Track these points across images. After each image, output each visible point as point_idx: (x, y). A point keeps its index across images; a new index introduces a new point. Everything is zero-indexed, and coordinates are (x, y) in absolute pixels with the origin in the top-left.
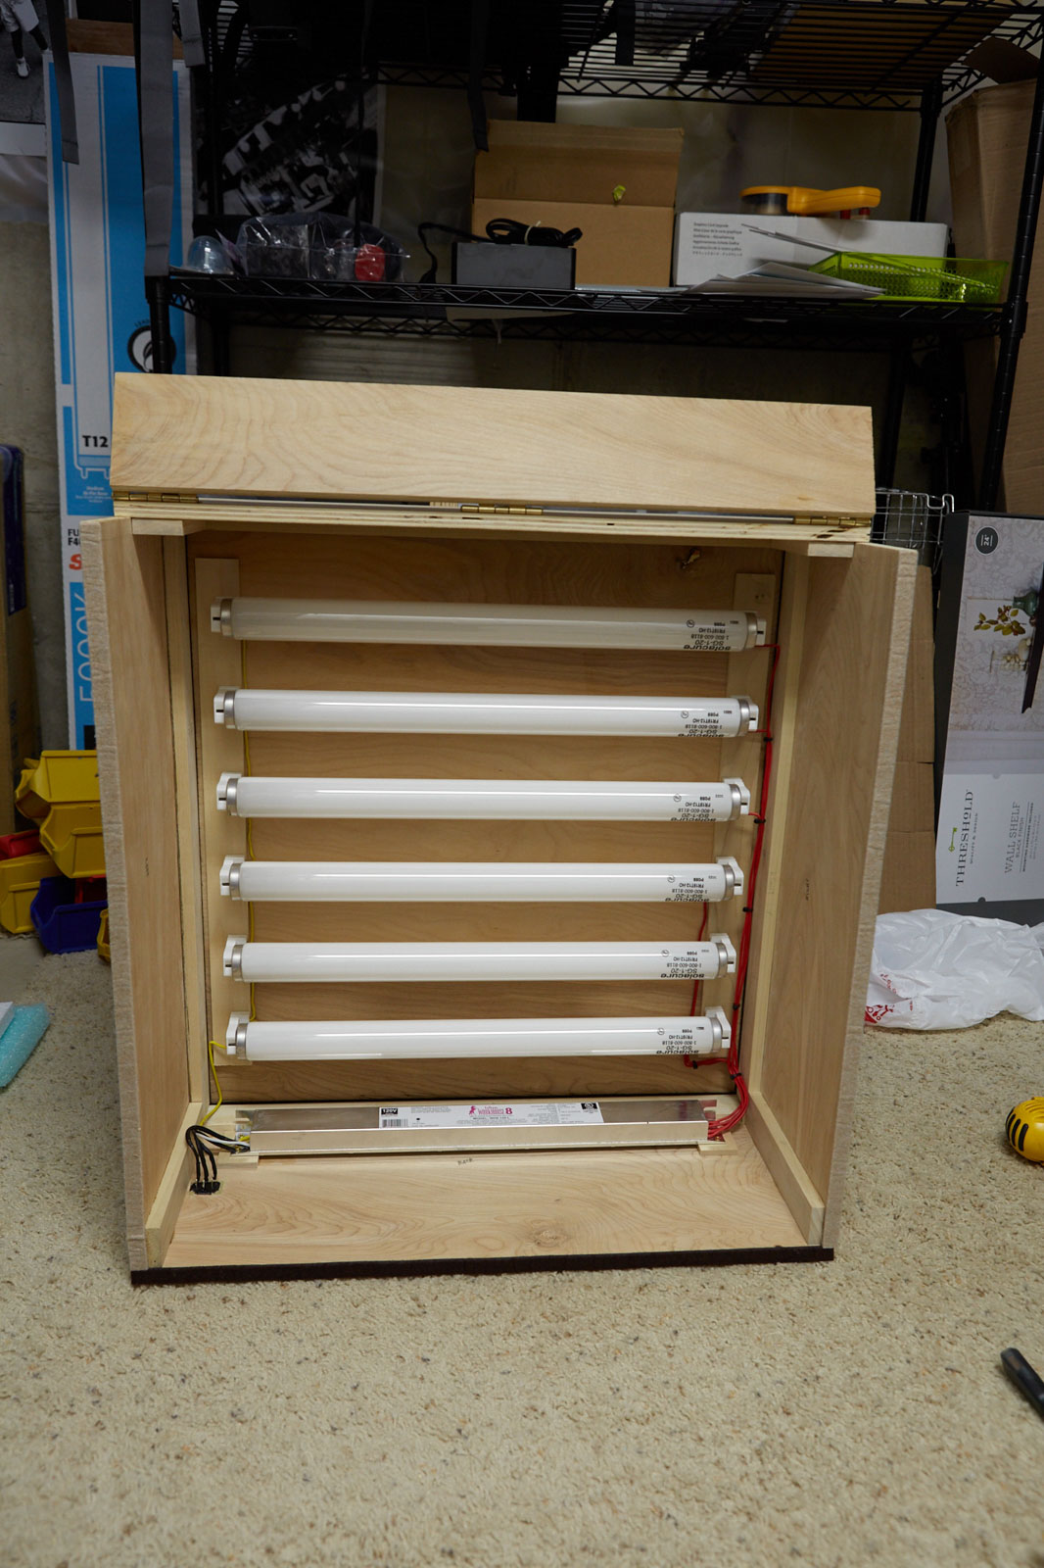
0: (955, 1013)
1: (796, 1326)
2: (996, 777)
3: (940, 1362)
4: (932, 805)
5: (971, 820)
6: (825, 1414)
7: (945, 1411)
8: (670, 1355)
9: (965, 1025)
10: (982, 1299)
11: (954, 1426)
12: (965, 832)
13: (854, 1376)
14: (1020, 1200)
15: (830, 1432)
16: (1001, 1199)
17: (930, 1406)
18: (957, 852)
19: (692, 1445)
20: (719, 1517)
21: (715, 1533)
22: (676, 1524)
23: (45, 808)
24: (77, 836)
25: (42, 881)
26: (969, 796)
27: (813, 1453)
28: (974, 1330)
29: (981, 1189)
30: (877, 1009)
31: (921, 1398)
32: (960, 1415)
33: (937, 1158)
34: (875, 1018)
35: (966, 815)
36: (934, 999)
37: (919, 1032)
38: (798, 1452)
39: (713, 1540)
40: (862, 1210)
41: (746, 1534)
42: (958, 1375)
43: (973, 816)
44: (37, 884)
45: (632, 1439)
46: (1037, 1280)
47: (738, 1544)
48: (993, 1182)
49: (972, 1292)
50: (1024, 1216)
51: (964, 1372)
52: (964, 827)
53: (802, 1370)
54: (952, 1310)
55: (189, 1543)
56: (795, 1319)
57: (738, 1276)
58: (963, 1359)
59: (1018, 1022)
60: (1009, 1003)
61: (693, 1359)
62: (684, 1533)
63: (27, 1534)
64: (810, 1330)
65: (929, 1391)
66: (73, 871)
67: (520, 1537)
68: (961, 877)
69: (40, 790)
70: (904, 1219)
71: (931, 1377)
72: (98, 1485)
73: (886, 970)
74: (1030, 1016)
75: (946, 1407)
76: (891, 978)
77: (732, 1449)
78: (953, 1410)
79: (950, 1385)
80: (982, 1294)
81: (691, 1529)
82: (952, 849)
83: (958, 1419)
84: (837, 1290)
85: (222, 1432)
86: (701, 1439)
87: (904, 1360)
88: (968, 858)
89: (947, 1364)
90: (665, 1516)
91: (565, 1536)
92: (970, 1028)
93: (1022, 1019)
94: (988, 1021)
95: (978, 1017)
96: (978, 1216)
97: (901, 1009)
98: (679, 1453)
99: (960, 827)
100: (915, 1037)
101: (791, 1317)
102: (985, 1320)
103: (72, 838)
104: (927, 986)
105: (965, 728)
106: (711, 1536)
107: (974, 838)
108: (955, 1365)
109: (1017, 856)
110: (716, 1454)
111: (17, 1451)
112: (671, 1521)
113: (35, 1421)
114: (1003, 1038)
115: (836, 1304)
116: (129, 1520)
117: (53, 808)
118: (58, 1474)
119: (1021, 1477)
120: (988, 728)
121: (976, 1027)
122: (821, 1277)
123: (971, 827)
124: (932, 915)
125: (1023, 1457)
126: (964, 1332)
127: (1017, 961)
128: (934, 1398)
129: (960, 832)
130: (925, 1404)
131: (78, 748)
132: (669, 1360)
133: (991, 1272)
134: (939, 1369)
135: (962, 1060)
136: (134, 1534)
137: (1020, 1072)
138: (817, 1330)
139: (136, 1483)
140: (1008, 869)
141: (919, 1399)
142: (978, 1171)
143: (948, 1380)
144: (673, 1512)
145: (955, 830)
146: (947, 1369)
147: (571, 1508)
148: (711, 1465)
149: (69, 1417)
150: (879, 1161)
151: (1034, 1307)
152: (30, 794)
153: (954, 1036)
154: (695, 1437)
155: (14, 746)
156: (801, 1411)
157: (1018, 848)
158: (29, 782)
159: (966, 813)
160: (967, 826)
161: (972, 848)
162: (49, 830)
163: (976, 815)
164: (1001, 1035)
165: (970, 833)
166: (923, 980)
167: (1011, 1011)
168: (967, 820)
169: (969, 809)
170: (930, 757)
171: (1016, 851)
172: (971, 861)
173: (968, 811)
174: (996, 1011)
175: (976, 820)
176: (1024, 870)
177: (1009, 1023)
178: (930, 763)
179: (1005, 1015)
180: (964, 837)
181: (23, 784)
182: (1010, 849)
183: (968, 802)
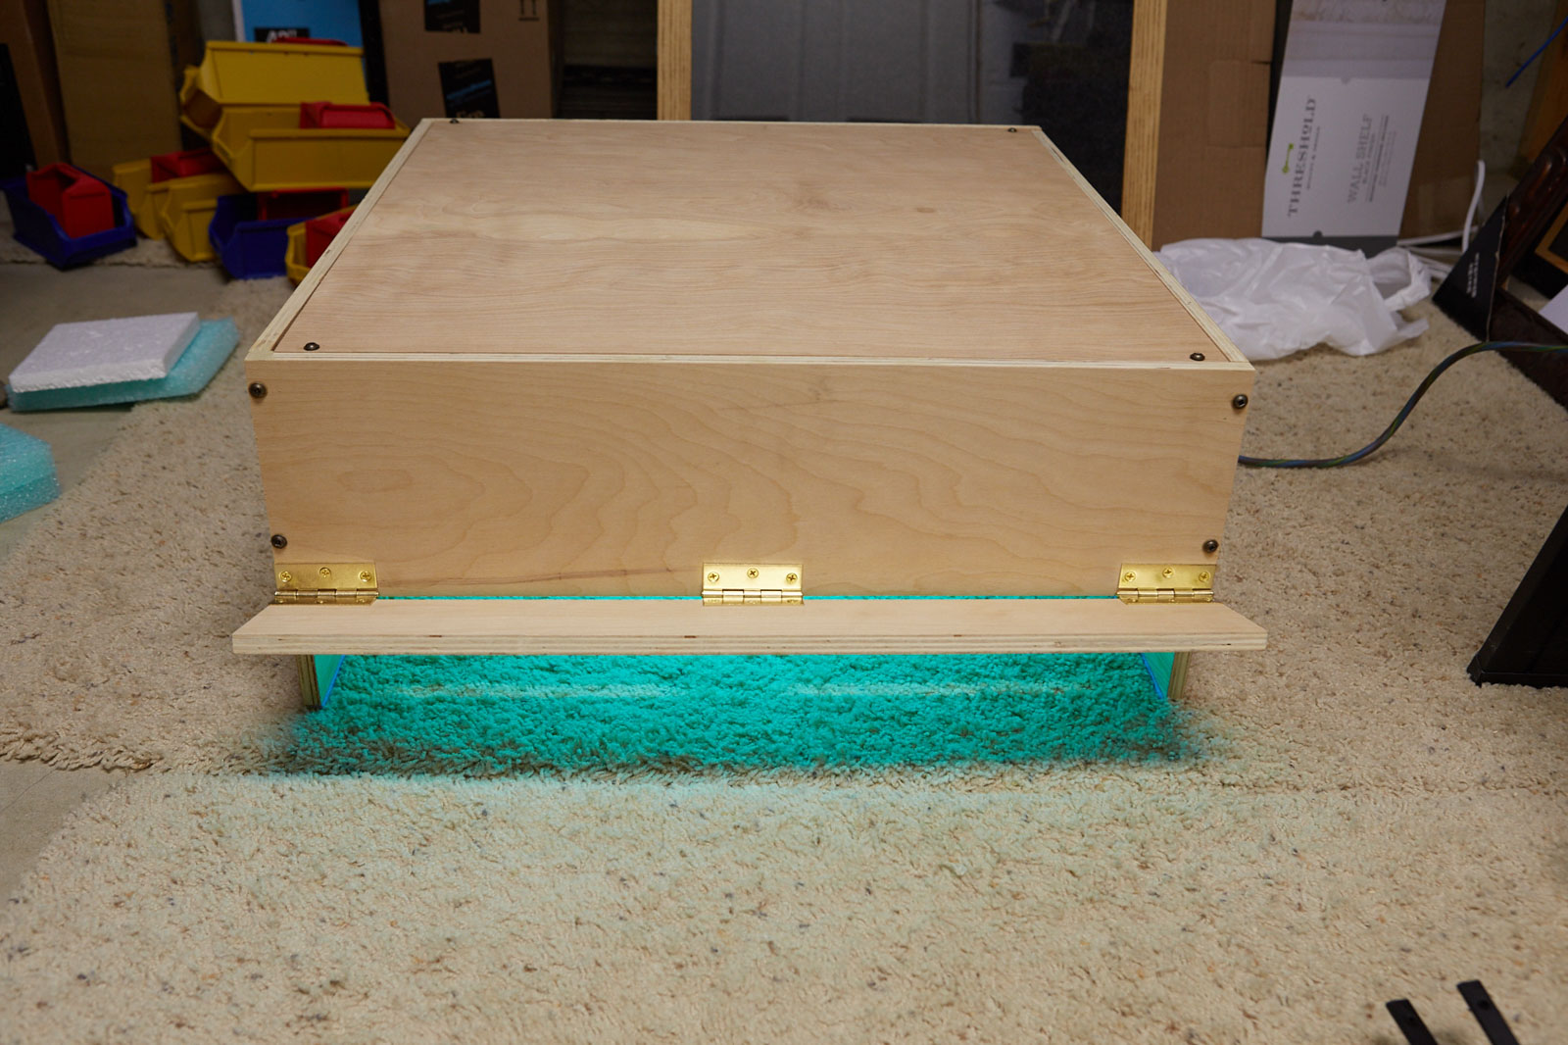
0: (1264, 341)
2: (1346, 81)
4: (1265, 114)
5: (1312, 135)
9: (1273, 356)
12: (1303, 150)
14: (1300, 508)
16: (1280, 506)
18: (1292, 174)
23: (215, 112)
24: (256, 139)
25: (220, 199)
26: (1311, 105)
29: (1259, 498)
35: (1306, 129)
43: (1314, 130)
44: (213, 203)
46: (1301, 571)
48: (1275, 493)
50: (1301, 521)
52: (1302, 143)
59: (1338, 358)
60: (1328, 333)
66: (254, 182)
68: (1295, 206)
69: (209, 87)
74: (1353, 350)
80: (1240, 580)
82: (1286, 169)
88: (1304, 182)
92: (1281, 360)
93: (1343, 354)
94: (1300, 355)
95: (1289, 346)
96: (1251, 519)
99: (1297, 142)
102: (1239, 599)
103: (250, 143)
104: (1234, 314)
105: (1311, 17)
107: (1313, 157)
109: (1365, 182)
114: (1318, 372)
117: (226, 111)
119: (1243, 713)
120: (1341, 18)
121: (1288, 359)
123: (1310, 143)
124: (1253, 245)
125: (1252, 700)
127: (1342, 287)
129: (1296, 151)
131: (248, 39)
133: (1254, 564)
135: (1266, 390)
137: (1329, 402)
140: (1352, 197)
142: (1260, 483)
145: (1291, 146)
151: (1293, 591)
152: (198, 94)
155: (174, 51)
157: (1366, 172)
158: (196, 80)
159: (1306, 126)
160: (1307, 143)
161: (1311, 169)
162: (223, 136)
163: (1318, 129)
164: (1315, 368)
165: (1310, 152)
166: (1234, 308)
167: (1331, 344)
168: (1307, 135)
169: (1311, 121)
170: (1267, 55)
171: (1364, 175)
172: (1308, 187)
173: (1309, 124)
174: (1312, 342)
175: (1318, 135)
176: (1371, 199)
177: (1328, 358)
178: (1266, 63)
179: (1322, 348)
180: (1302, 157)
181: (188, 84)
182: (1356, 173)
183: (1310, 112)
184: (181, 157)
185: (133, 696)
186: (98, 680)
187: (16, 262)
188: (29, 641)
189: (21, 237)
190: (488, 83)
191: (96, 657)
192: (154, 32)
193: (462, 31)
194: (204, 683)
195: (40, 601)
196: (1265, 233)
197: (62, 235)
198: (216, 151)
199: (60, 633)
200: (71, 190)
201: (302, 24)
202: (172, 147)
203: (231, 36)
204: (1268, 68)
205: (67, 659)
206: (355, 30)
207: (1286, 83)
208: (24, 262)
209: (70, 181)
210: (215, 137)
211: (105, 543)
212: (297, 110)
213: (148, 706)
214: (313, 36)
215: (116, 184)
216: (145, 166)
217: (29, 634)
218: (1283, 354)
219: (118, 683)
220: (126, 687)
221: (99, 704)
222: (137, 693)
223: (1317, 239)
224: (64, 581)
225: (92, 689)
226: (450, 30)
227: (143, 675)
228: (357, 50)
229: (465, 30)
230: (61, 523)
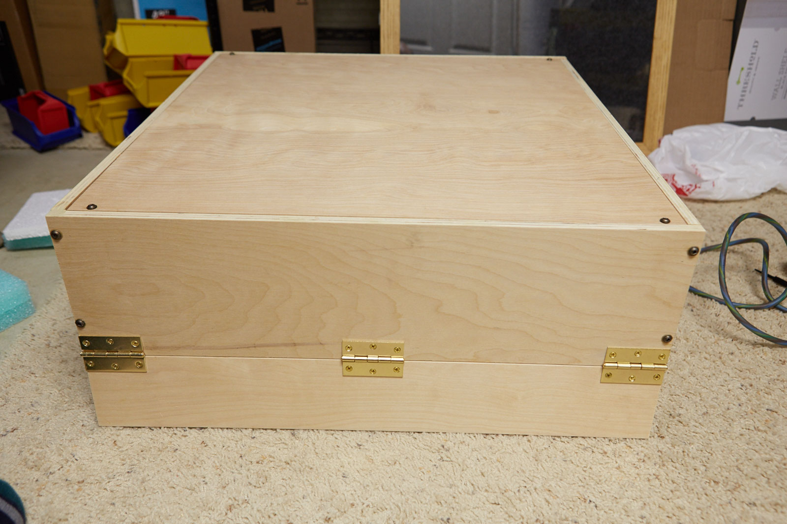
0: (742, 189)
2: (777, 30)
3: (762, 405)
4: (729, 51)
5: (755, 62)
6: (688, 438)
7: (770, 437)
9: (747, 197)
10: (784, 366)
11: (778, 446)
12: (749, 71)
13: (704, 414)
15: (692, 449)
17: (759, 433)
18: (742, 85)
19: (600, 456)
20: (625, 501)
21: (623, 512)
22: (596, 507)
23: (124, 61)
24: (149, 77)
25: (130, 111)
26: (756, 44)
27: (683, 462)
28: (782, 386)
30: (689, 187)
31: (752, 428)
32: (780, 439)
33: (739, 279)
34: (687, 193)
35: (752, 59)
36: (729, 180)
37: (716, 202)
38: (672, 461)
39: (622, 516)
40: (692, 311)
41: (644, 513)
42: (775, 413)
43: (756, 59)
44: (125, 113)
45: (559, 452)
47: (641, 520)
49: (777, 362)
51: (779, 412)
52: (749, 66)
53: (668, 410)
54: (764, 373)
55: (272, 516)
58: (777, 404)
59: (783, 195)
60: (778, 182)
62: (602, 512)
63: (163, 511)
65: (758, 424)
66: (148, 101)
67: (491, 513)
68: (742, 103)
69: (120, 47)
70: (723, 316)
71: (756, 414)
72: (207, 480)
73: (695, 162)
75: (770, 434)
76: (698, 167)
77: (627, 459)
78: (776, 436)
79: (771, 420)
81: (607, 510)
82: (738, 82)
83: (779, 441)
85: (286, 447)
86: (606, 453)
87: (737, 404)
88: (748, 89)
89: (767, 407)
90: (588, 501)
91: (523, 513)
92: (751, 199)
94: (762, 195)
95: (758, 192)
97: (705, 187)
98: (591, 461)
99: (746, 66)
100: (713, 205)
103: (145, 80)
104: (722, 172)
106: (621, 514)
107: (755, 75)
108: (772, 407)
109: (782, 88)
110: (617, 462)
111: (152, 459)
112: (592, 505)
113: (161, 441)
114: (774, 205)
116: (230, 502)
117: (131, 60)
118: (179, 474)
121: (754, 199)
123: (754, 67)
124: (723, 128)
126: (775, 387)
128: (761, 428)
129: (745, 71)
130: (755, 432)
131: (142, 17)
134: (762, 410)
136: (234, 510)
139: (232, 479)
140: (774, 97)
141: (750, 428)
143: (769, 417)
144: (593, 499)
145: (742, 69)
146: (767, 410)
147: (525, 495)
148: (614, 469)
149: (183, 438)
150: (700, 280)
152: (114, 51)
153: (739, 204)
154: (602, 452)
155: (100, 23)
156: (671, 436)
157: (783, 82)
158: (112, 42)
159: (752, 57)
160: (751, 66)
161: (752, 82)
162: (129, 75)
163: (759, 58)
164: (772, 204)
165: (753, 72)
166: (720, 168)
167: (779, 188)
168: (752, 62)
169: (755, 54)
170: (732, 16)
171: (782, 84)
172: (750, 92)
173: (754, 55)
174: (769, 188)
175: (758, 61)
176: (785, 97)
177: (776, 196)
178: (730, 20)
179: (774, 190)
180: (748, 74)
181: (108, 44)
182: (778, 83)
183: (755, 48)
184: (106, 86)
185: (79, 482)
186: (54, 468)
187: (13, 148)
188: (10, 434)
189: (16, 133)
190: (279, 41)
191: (54, 447)
192: (88, 13)
193: (264, 10)
194: (127, 468)
195: (17, 400)
196: (726, 118)
197: (39, 133)
198: (126, 84)
199: (30, 427)
200: (43, 107)
201: (171, 6)
202: (101, 79)
203: (132, 16)
204: (732, 23)
205: (34, 449)
206: (204, 12)
207: (743, 32)
208: (18, 148)
209: (42, 102)
210: (125, 75)
211: (62, 350)
212: (172, 59)
213: (89, 492)
214: (179, 14)
215: (69, 102)
216: (85, 91)
217: (9, 429)
218: (753, 196)
219: (68, 471)
220: (74, 476)
221: (55, 492)
222: (81, 480)
223: (753, 122)
224: (35, 382)
225: (51, 476)
226: (257, 10)
227: (85, 462)
228: (205, 22)
229: (266, 10)
230: (33, 335)
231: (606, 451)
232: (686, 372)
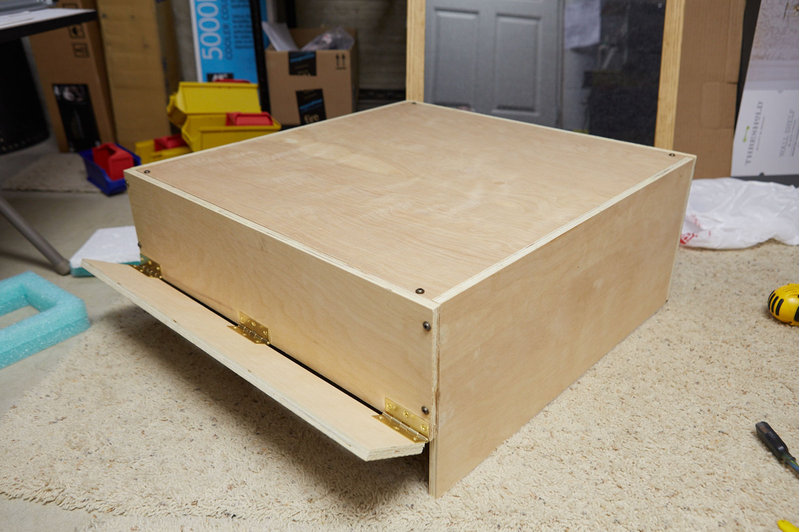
0: (739, 239)
1: (624, 405)
2: (780, 91)
3: (715, 427)
4: (734, 111)
5: (760, 121)
6: (640, 452)
7: (716, 454)
8: (546, 416)
9: (744, 246)
10: (745, 395)
11: (722, 462)
12: (755, 129)
13: (660, 433)
14: (774, 344)
15: (642, 462)
16: (761, 342)
17: (707, 451)
18: (748, 143)
19: (556, 463)
20: (571, 500)
21: (568, 508)
22: (545, 503)
23: (184, 117)
24: (203, 132)
26: (760, 105)
27: (631, 472)
28: (739, 412)
29: (748, 337)
30: (686, 236)
31: (701, 446)
32: (726, 457)
33: (721, 319)
34: (685, 241)
35: (757, 118)
36: (725, 230)
37: (714, 250)
38: (621, 470)
39: (566, 512)
40: (669, 345)
41: (586, 510)
42: (726, 436)
43: (761, 120)
45: (520, 458)
46: (782, 387)
47: (582, 515)
48: (757, 333)
49: (739, 392)
50: (776, 352)
51: (730, 434)
52: (755, 126)
53: (626, 428)
54: (724, 401)
55: (264, 495)
56: (624, 401)
57: (589, 377)
58: (730, 427)
59: (781, 246)
60: (776, 233)
61: (559, 419)
62: (549, 508)
63: (175, 486)
64: (633, 407)
65: (707, 443)
67: (451, 504)
68: (749, 159)
69: (181, 106)
70: (697, 351)
71: (708, 435)
72: (214, 465)
73: (694, 212)
74: (789, 242)
75: (717, 452)
76: (698, 217)
77: (580, 466)
78: (722, 454)
79: (721, 441)
80: (745, 393)
81: (553, 506)
82: (745, 140)
83: (724, 459)
84: (651, 387)
85: (283, 442)
86: (562, 460)
87: (692, 426)
88: (755, 147)
89: (719, 429)
90: (538, 498)
91: (478, 504)
92: (748, 248)
93: (783, 244)
94: (760, 245)
95: (754, 241)
96: (745, 351)
97: (702, 236)
98: (548, 467)
99: (752, 125)
100: (711, 253)
101: (621, 400)
102: (746, 407)
103: (199, 134)
104: (720, 222)
105: (762, 58)
106: (566, 510)
107: (761, 133)
108: (725, 430)
109: (789, 145)
110: (570, 469)
111: (172, 447)
112: (541, 501)
113: (181, 432)
114: (770, 254)
115: (650, 395)
116: (231, 482)
117: (189, 117)
118: (193, 459)
119: (762, 492)
120: (779, 58)
121: (752, 248)
122: (641, 379)
123: (759, 126)
124: (727, 182)
125: (766, 481)
126: (732, 413)
127: (783, 207)
128: (709, 447)
129: (751, 129)
130: (704, 450)
131: (203, 81)
132: (545, 419)
133: (752, 382)
134: (714, 431)
135: (741, 266)
136: (234, 490)
137: (780, 274)
138: (637, 408)
139: (235, 465)
140: (782, 154)
141: (700, 446)
142: (747, 327)
143: (720, 438)
144: (543, 497)
145: (748, 128)
146: (719, 432)
147: (483, 490)
148: (567, 474)
149: (199, 431)
150: (683, 319)
151: (779, 402)
152: (175, 109)
153: (736, 253)
154: (559, 459)
156: (624, 449)
157: (791, 140)
158: (174, 102)
159: (757, 117)
160: (757, 125)
161: (759, 140)
162: (187, 130)
163: (764, 118)
164: (768, 253)
165: (759, 130)
166: (719, 219)
167: (777, 239)
168: (757, 121)
169: (760, 114)
170: (735, 79)
171: (789, 142)
172: (757, 149)
173: (759, 115)
174: (766, 238)
175: (763, 121)
176: (793, 154)
177: (775, 246)
178: (734, 83)
179: (772, 241)
180: (754, 133)
181: (171, 103)
182: (785, 141)
183: (759, 109)
184: (169, 139)
185: (110, 461)
186: (92, 449)
187: (86, 192)
188: (59, 422)
189: (90, 179)
190: (320, 101)
191: (94, 433)
192: (157, 76)
193: (307, 74)
194: (150, 452)
195: (68, 396)
196: (733, 173)
197: (108, 179)
198: (184, 138)
199: (77, 417)
200: (113, 157)
201: (230, 71)
202: (165, 133)
203: (195, 79)
204: (736, 86)
205: (78, 434)
206: (255, 75)
207: (746, 94)
208: (91, 192)
209: (112, 152)
210: (184, 130)
211: (109, 358)
212: (224, 116)
213: (117, 468)
214: (236, 78)
215: (137, 153)
216: (150, 143)
217: (60, 418)
218: (749, 245)
219: (103, 452)
220: (107, 456)
221: (90, 467)
222: (112, 459)
223: (762, 178)
224: (84, 382)
225: (89, 455)
226: (301, 74)
227: (118, 446)
228: (255, 85)
229: (309, 74)
230: (87, 345)
231: (563, 459)
232: (651, 397)
